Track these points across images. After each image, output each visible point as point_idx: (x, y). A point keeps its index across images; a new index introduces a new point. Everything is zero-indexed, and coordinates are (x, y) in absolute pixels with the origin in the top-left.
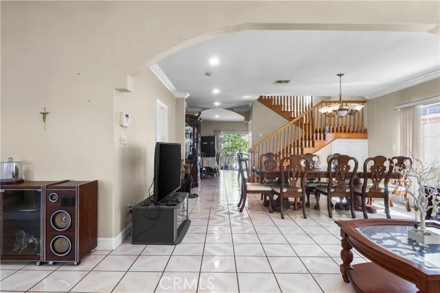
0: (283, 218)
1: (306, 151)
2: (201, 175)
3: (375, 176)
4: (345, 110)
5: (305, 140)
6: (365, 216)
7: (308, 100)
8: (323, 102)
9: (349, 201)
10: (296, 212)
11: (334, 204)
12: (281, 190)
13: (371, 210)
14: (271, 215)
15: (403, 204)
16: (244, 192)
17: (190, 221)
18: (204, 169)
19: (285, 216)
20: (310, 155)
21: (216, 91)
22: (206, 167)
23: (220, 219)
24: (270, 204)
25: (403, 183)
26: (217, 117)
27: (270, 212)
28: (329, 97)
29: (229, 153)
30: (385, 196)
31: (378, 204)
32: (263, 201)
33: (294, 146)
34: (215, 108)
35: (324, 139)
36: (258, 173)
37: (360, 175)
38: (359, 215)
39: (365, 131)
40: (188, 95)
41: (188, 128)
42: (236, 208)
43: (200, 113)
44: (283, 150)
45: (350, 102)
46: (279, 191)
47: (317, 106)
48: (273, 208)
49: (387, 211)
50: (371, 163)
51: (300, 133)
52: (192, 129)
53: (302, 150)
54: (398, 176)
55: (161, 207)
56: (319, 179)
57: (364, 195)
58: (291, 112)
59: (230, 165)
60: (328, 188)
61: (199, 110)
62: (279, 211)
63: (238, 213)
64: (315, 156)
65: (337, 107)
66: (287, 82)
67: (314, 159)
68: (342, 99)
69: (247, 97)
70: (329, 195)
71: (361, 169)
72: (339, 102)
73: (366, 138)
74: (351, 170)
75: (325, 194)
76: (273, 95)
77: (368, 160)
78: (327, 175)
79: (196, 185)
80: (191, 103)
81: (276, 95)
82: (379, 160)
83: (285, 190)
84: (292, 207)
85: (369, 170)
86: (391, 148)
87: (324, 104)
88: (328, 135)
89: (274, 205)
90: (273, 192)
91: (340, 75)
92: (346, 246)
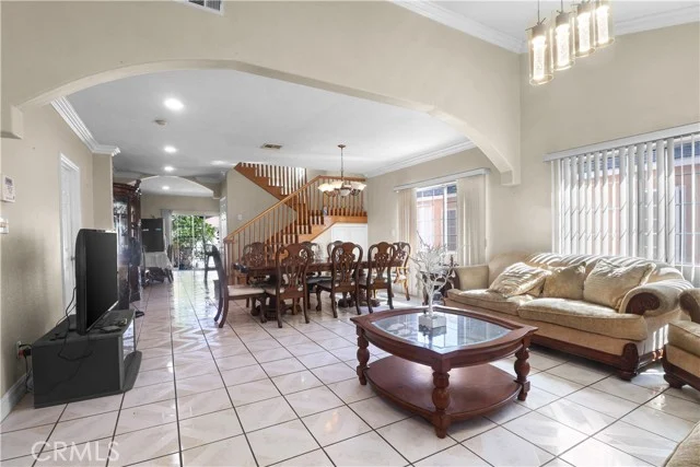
0: (280, 327)
1: (302, 239)
2: (143, 281)
3: (379, 265)
4: (347, 188)
5: (300, 224)
6: (371, 311)
7: (300, 173)
8: (320, 177)
9: (354, 296)
10: (296, 317)
11: (337, 301)
12: (277, 292)
13: (375, 304)
14: (263, 325)
15: (401, 293)
16: (224, 300)
17: (141, 353)
18: (147, 271)
19: (284, 324)
20: (307, 245)
21: (170, 150)
22: (150, 269)
23: (192, 342)
24: (262, 311)
25: (402, 271)
26: (166, 188)
27: (263, 322)
28: (325, 172)
29: (185, 245)
30: (388, 287)
31: (381, 295)
32: (250, 309)
33: (287, 233)
34: (164, 174)
35: (322, 223)
36: (243, 271)
37: (365, 265)
38: (365, 310)
39: (365, 214)
40: (118, 150)
41: (118, 205)
42: (213, 324)
43: (139, 182)
44: (273, 238)
45: (354, 180)
46: (274, 293)
47: (313, 181)
48: (266, 316)
49: (390, 302)
50: (375, 251)
51: (293, 215)
52: (125, 206)
53: (297, 237)
54: (399, 264)
55: (93, 336)
56: (320, 274)
57: (368, 287)
58: (280, 187)
59: (186, 262)
60: (332, 282)
61: (137, 176)
62: (275, 319)
63: (215, 331)
64: (315, 244)
65: (338, 185)
66: (278, 147)
67: (314, 248)
68: (345, 175)
69: (219, 163)
70: (332, 291)
71: (365, 259)
72: (341, 179)
73: (366, 222)
74: (356, 260)
75: (327, 290)
76: (256, 163)
77: (372, 247)
78: (331, 267)
79: (138, 298)
80: (121, 164)
81: (260, 163)
82: (382, 247)
83: (282, 291)
84: (290, 311)
85: (373, 260)
86: (390, 232)
87: (321, 180)
88: (326, 218)
89: (268, 312)
90: (266, 295)
91: (342, 147)
92: (363, 344)
